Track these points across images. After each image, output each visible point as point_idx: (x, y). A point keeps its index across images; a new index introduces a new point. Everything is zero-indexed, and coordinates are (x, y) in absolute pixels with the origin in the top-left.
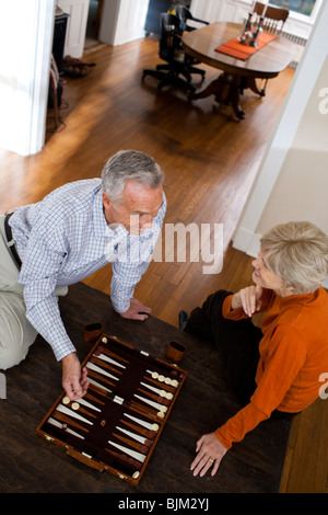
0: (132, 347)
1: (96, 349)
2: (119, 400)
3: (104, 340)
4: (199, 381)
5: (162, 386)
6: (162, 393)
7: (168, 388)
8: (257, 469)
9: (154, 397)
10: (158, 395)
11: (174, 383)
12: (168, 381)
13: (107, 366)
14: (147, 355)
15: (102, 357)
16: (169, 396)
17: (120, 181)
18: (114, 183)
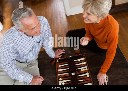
0: (66, 58)
1: (57, 65)
2: (73, 74)
3: (57, 61)
4: (89, 53)
5: (81, 62)
6: (82, 63)
7: (83, 61)
8: (120, 64)
9: (81, 66)
10: (82, 65)
11: (83, 59)
12: (81, 59)
13: (63, 67)
14: (71, 57)
15: (60, 66)
16: (85, 63)
17: (18, 21)
18: (17, 24)
